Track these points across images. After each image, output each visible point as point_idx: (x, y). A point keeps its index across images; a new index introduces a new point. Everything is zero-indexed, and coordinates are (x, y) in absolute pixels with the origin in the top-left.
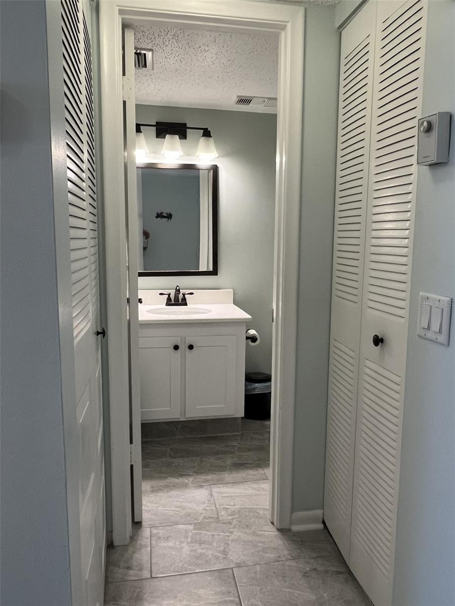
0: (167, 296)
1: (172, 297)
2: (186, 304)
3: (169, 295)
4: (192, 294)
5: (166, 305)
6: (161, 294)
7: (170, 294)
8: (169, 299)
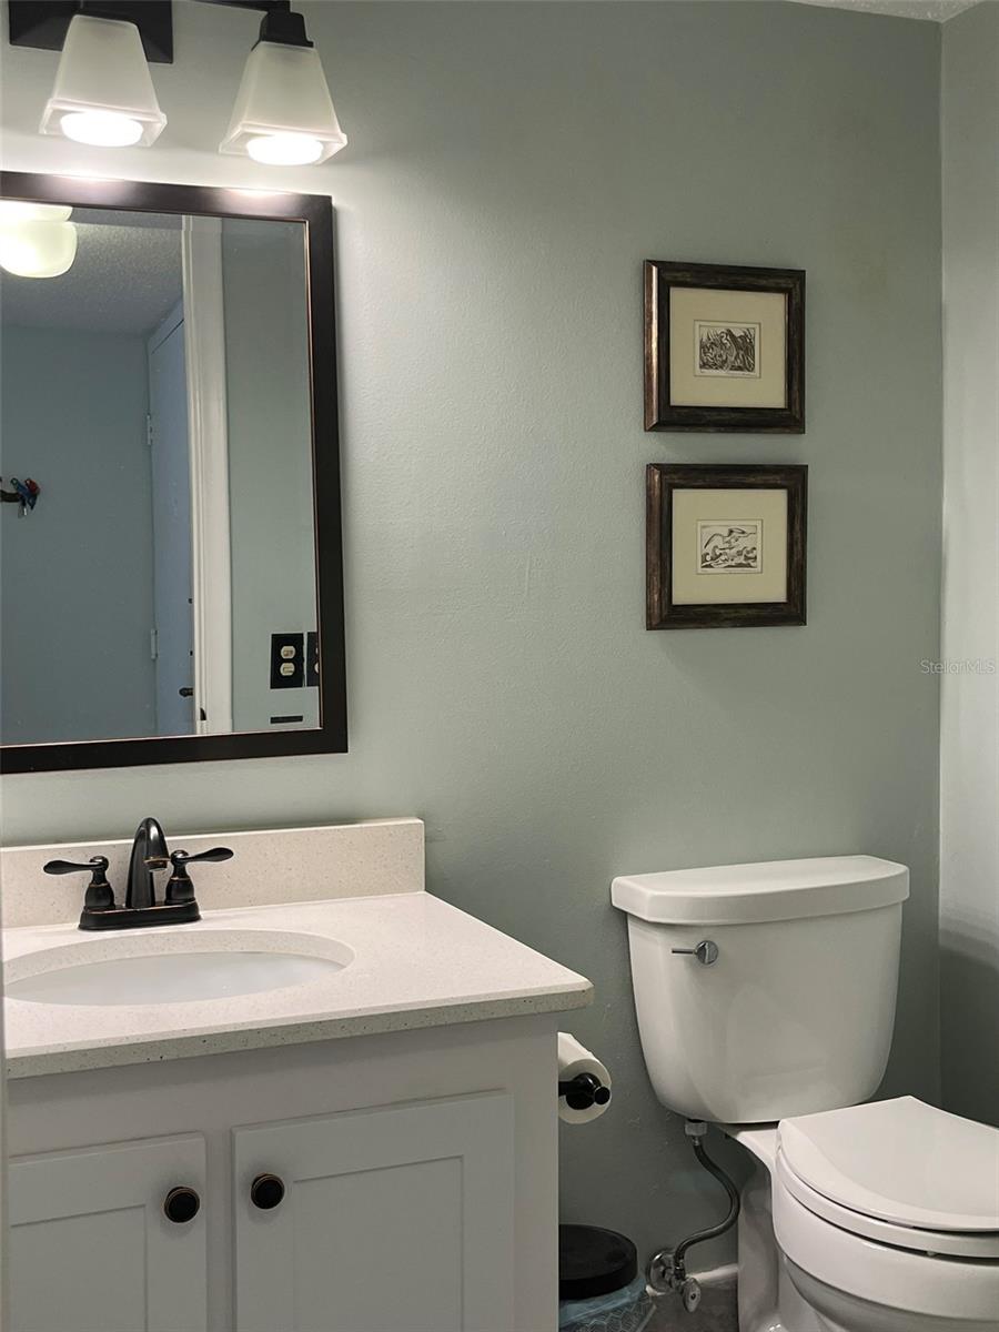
0: (89, 874)
1: (116, 877)
2: (189, 914)
3: (100, 868)
4: (221, 854)
5: (83, 927)
6: (55, 867)
7: (105, 863)
8: (99, 892)
